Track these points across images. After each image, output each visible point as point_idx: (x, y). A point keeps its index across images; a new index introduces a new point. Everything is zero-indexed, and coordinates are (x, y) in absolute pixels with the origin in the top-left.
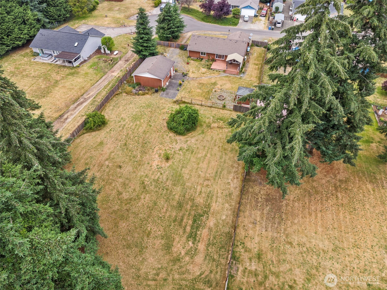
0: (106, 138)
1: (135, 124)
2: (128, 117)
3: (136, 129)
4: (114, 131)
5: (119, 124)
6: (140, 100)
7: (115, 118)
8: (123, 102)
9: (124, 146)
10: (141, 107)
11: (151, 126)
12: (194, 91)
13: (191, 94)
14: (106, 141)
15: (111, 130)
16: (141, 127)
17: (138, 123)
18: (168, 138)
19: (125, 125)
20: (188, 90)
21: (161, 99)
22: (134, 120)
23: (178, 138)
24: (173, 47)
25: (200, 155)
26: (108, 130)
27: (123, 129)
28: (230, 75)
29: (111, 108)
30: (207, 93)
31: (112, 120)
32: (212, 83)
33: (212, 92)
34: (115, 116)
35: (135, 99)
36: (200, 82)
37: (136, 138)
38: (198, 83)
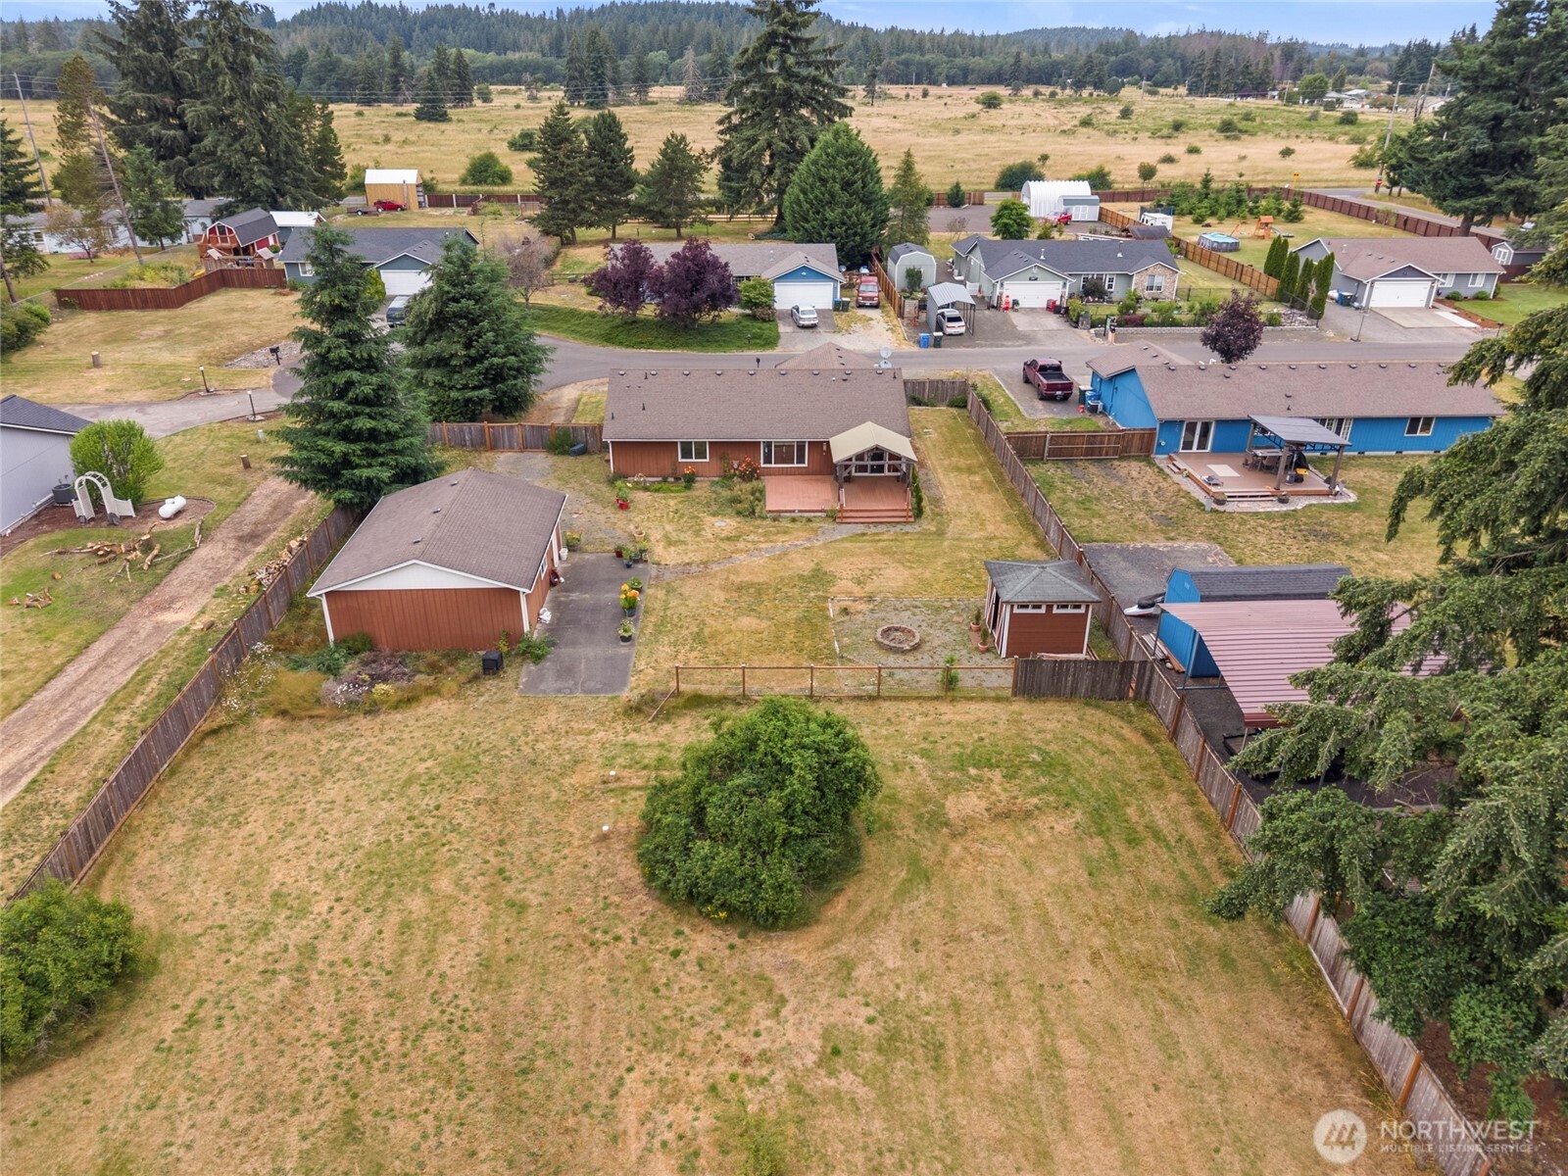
0: (159, 1112)
1: (394, 918)
2: (328, 878)
3: (411, 961)
4: (229, 1027)
5: (263, 947)
6: (392, 742)
7: (222, 908)
8: (262, 775)
9: (337, 1146)
10: (409, 782)
11: (521, 908)
12: (721, 628)
13: (713, 648)
14: (159, 1140)
15: (192, 1021)
16: (452, 938)
17: (417, 904)
18: (690, 978)
19: (309, 951)
20: (685, 632)
21: (538, 710)
22: (380, 890)
23: (767, 954)
24: (511, 448)
25: (1006, 1069)
26: (168, 1027)
27: (301, 983)
28: (873, 529)
29: (177, 833)
30: (806, 629)
31: (193, 928)
32: (800, 577)
33: (827, 618)
34: (215, 894)
35: (351, 744)
36: (737, 579)
37: (432, 1040)
38: (723, 588)
